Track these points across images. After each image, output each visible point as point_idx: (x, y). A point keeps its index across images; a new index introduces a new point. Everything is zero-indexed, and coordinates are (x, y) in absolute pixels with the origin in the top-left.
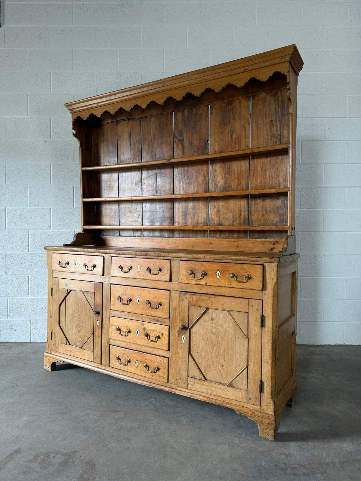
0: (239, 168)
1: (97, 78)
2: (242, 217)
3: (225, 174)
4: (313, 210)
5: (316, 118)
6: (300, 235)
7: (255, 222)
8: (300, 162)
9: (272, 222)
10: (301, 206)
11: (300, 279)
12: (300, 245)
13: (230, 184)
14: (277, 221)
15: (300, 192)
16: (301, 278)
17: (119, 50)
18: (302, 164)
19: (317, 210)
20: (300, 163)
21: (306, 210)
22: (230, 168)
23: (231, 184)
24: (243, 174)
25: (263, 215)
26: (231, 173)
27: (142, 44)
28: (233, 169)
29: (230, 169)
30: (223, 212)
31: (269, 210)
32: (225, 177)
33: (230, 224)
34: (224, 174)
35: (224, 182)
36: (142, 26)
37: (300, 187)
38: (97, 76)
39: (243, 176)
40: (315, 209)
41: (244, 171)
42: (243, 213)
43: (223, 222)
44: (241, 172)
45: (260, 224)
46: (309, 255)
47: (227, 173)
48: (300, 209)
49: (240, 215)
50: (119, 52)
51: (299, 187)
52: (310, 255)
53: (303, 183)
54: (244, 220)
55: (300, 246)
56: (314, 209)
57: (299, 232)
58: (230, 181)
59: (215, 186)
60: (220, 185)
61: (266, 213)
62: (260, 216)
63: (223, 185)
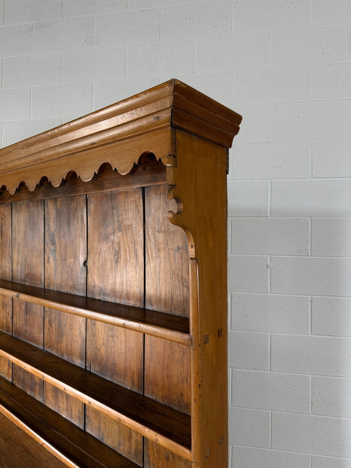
1: (3, 130)
3: (107, 338)
4: (333, 337)
5: (337, 179)
6: (310, 381)
8: (310, 255)
10: (311, 330)
11: (311, 459)
12: (310, 398)
13: (114, 361)
15: (310, 306)
16: (312, 456)
17: (32, 89)
18: (312, 257)
19: (341, 338)
20: (308, 255)
21: (321, 337)
25: (168, 459)
26: (115, 338)
27: (62, 79)
33: (115, 446)
35: (106, 352)
36: (63, 52)
37: (310, 297)
38: (3, 127)
40: (338, 336)
43: (105, 435)
46: (327, 417)
48: (310, 335)
49: (130, 437)
50: (32, 92)
51: (308, 296)
52: (330, 417)
53: (315, 290)
55: (310, 400)
56: (336, 337)
57: (308, 375)
58: (115, 355)
59: (93, 355)
60: (100, 356)
61: (172, 457)
62: (163, 459)
63: (104, 359)
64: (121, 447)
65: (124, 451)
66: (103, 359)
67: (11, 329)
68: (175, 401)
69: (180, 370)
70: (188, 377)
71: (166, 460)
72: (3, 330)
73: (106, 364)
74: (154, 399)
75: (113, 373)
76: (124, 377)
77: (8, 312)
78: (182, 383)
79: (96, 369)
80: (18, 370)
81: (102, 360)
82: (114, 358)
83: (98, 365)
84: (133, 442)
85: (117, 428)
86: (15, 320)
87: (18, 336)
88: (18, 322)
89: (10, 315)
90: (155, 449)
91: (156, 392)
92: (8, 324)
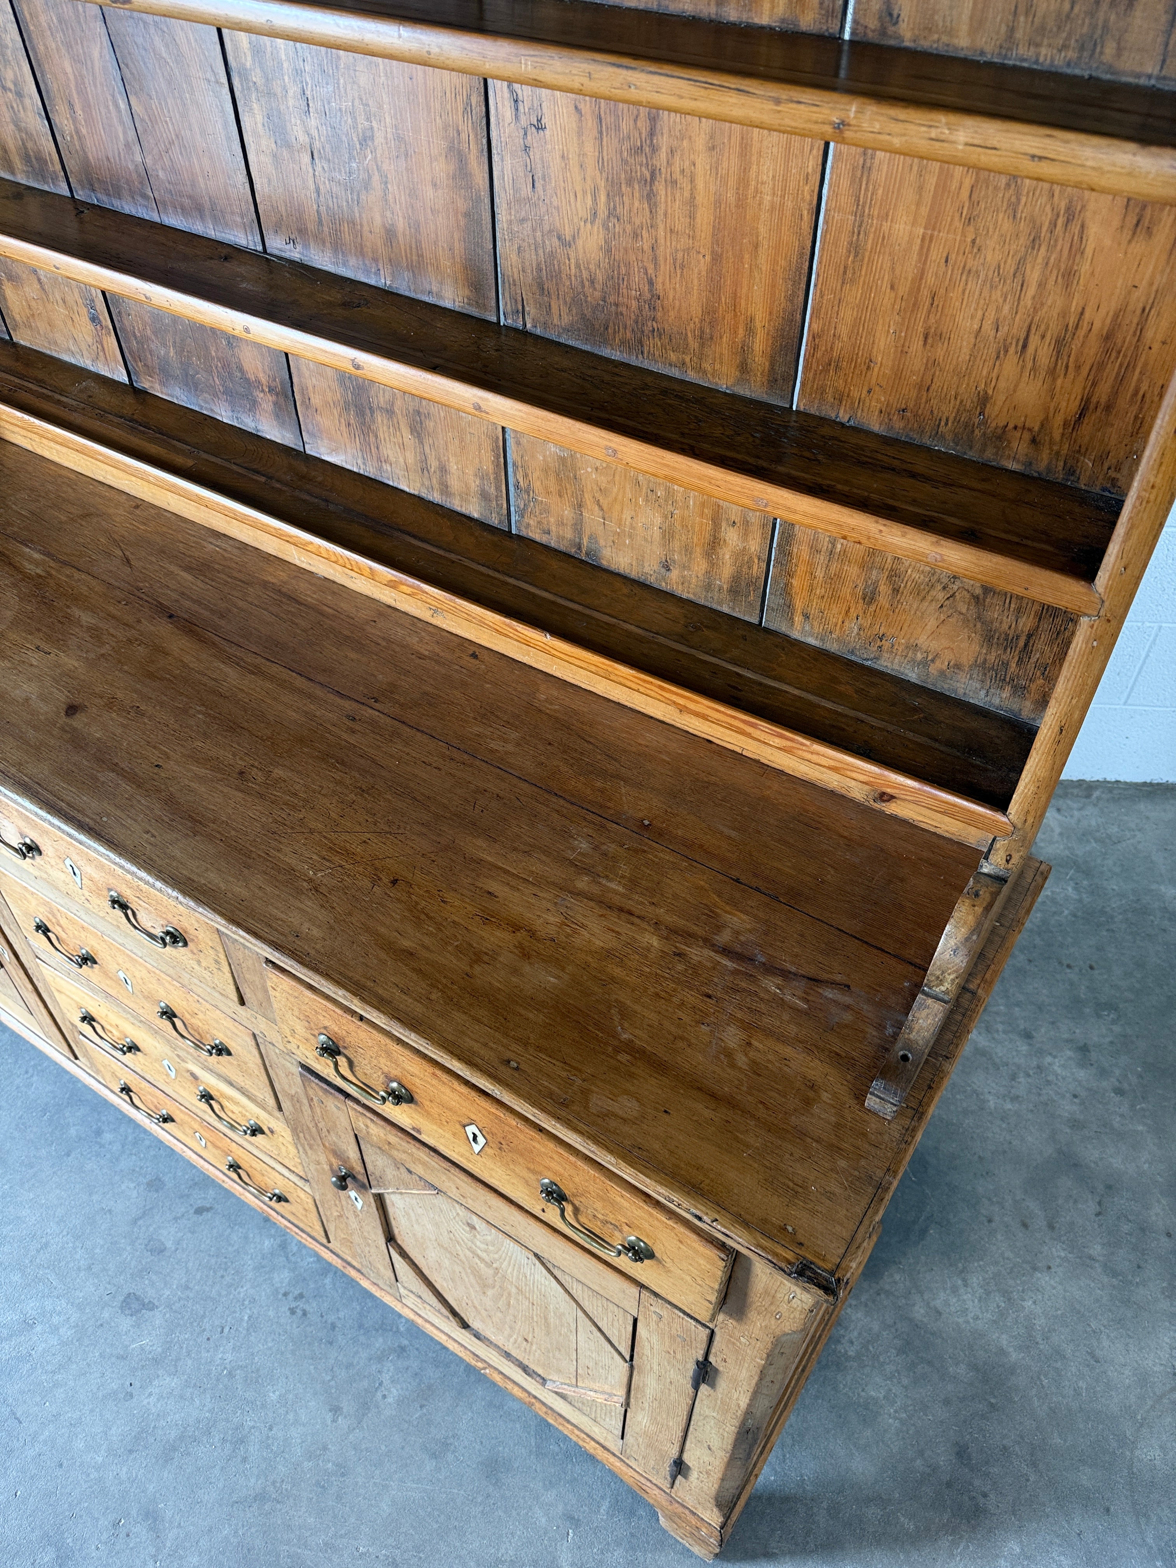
0: (731, 163)
2: (726, 555)
3: (614, 190)
7: (806, 616)
9: (919, 656)
13: (651, 283)
14: (958, 666)
22: (652, 134)
23: (659, 287)
24: (763, 230)
25: (870, 597)
26: (660, 187)
28: (677, 158)
29: (654, 149)
30: (603, 480)
31: (916, 575)
32: (612, 213)
33: (647, 569)
34: (602, 184)
35: (609, 251)
39: (756, 247)
41: (768, 198)
42: (732, 537)
43: (602, 542)
44: (741, 203)
45: (838, 640)
47: (630, 182)
49: (714, 544)
54: (736, 579)
58: (655, 259)
59: (538, 264)
60: (578, 266)
61: (890, 592)
62: (848, 597)
63: (600, 277)
64: (675, 574)
65: (686, 584)
66: (592, 282)
67: (58, 167)
68: (943, 423)
69: (999, 309)
70: (1032, 336)
71: (861, 601)
72: (13, 173)
73: (612, 299)
74: (845, 420)
75: (643, 332)
76: (702, 345)
77: (10, 85)
78: (998, 357)
79: (556, 321)
80: (148, 339)
81: (587, 283)
82: (650, 271)
83: (565, 302)
84: (727, 557)
85: (658, 520)
86: (62, 120)
87: (104, 198)
88: (84, 131)
89: (27, 101)
90: (820, 573)
91: (856, 394)
92: (30, 145)
